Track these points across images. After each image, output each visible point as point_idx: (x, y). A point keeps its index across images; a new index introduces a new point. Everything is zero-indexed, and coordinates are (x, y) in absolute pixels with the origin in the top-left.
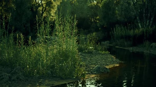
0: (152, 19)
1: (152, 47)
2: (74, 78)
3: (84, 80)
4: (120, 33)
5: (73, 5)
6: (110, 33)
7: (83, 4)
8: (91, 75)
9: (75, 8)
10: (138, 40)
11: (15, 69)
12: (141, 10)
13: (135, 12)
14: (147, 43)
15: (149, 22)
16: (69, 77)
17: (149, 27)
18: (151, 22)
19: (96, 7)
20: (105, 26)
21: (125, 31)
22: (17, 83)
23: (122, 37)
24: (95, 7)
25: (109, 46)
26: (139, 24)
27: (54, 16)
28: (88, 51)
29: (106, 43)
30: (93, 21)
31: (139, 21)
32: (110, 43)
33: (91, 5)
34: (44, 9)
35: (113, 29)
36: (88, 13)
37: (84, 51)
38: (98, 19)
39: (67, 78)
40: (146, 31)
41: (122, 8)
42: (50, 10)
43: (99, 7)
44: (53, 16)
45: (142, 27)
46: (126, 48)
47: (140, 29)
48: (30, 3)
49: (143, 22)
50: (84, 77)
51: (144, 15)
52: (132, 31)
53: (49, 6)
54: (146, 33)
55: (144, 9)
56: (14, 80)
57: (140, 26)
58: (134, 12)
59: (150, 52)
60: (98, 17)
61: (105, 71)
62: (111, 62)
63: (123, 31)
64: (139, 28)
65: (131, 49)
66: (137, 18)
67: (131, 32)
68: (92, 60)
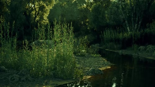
0: (140, 23)
1: (139, 50)
2: (74, 78)
3: (82, 80)
4: (110, 36)
5: (63, 8)
6: (100, 36)
7: (73, 7)
8: (88, 76)
9: (65, 11)
10: (127, 43)
11: (21, 72)
12: (130, 14)
13: (124, 16)
14: (135, 46)
15: (137, 26)
16: (69, 78)
17: (137, 30)
18: (139, 26)
19: (86, 10)
20: (95, 29)
21: (115, 34)
22: (27, 83)
23: (111, 41)
24: (84, 10)
25: (99, 49)
26: (128, 28)
27: (47, 20)
28: (81, 54)
29: (97, 46)
30: (82, 23)
31: (127, 25)
32: (100, 46)
33: (81, 8)
34: (37, 13)
35: (103, 33)
36: (78, 16)
37: (77, 54)
38: (88, 22)
39: (68, 79)
40: (134, 34)
41: (111, 12)
42: (43, 14)
43: (88, 11)
44: (45, 20)
45: (131, 31)
46: (115, 51)
47: (128, 33)
48: (24, 8)
49: (132, 26)
50: (82, 78)
51: (132, 19)
52: (121, 34)
53: (42, 11)
54: (134, 36)
55: (133, 13)
56: (23, 81)
57: (129, 30)
58: (122, 15)
59: (138, 55)
60: (88, 20)
61: (99, 73)
62: (103, 65)
63: (112, 35)
64: (128, 31)
65: (120, 52)
66: (126, 22)
67: (121, 36)
68: (86, 63)
